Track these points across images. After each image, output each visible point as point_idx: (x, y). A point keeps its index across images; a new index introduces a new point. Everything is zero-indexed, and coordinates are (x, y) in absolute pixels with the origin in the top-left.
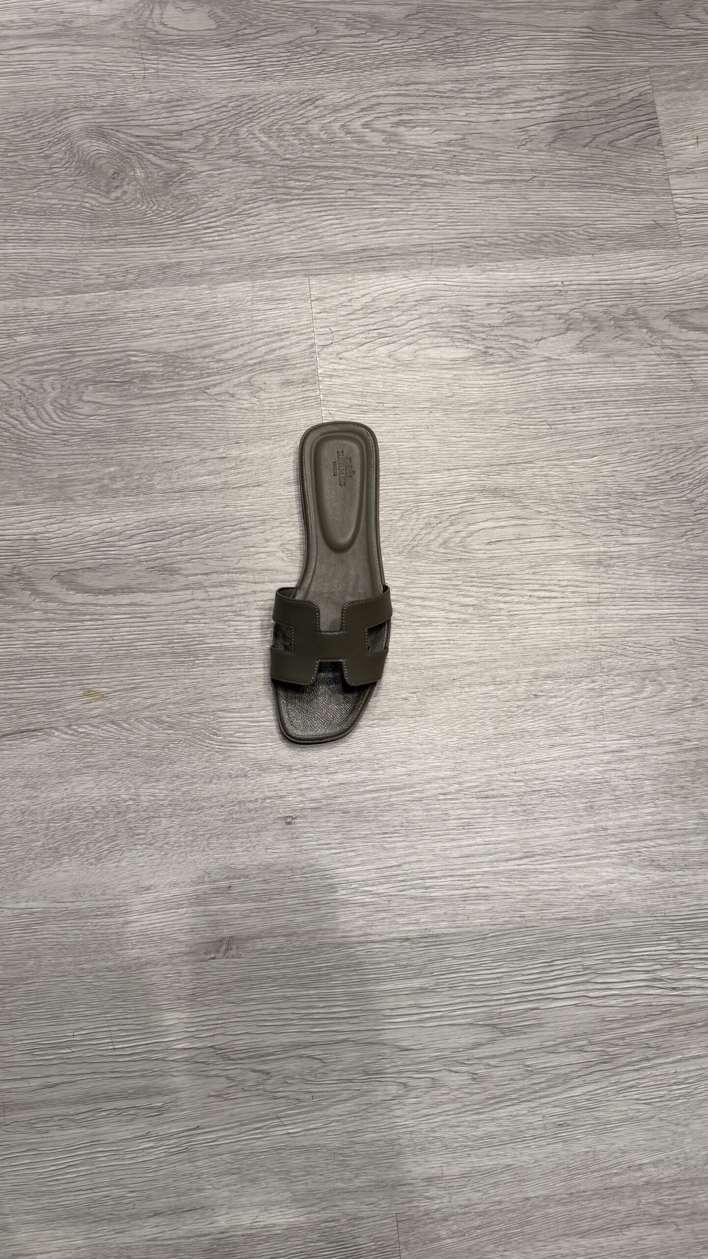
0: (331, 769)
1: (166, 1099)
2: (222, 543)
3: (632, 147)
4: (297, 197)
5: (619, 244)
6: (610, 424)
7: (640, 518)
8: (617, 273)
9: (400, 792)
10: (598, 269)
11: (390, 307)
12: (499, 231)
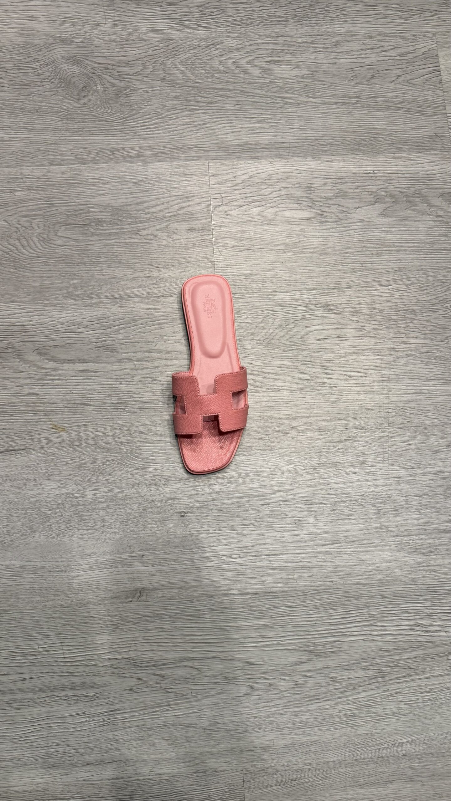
0: (211, 482)
1: (97, 691)
2: (145, 332)
3: (422, 84)
4: (202, 108)
5: (411, 148)
6: (401, 265)
7: (418, 327)
8: (409, 166)
9: (255, 498)
10: (397, 163)
11: (261, 182)
12: (333, 136)
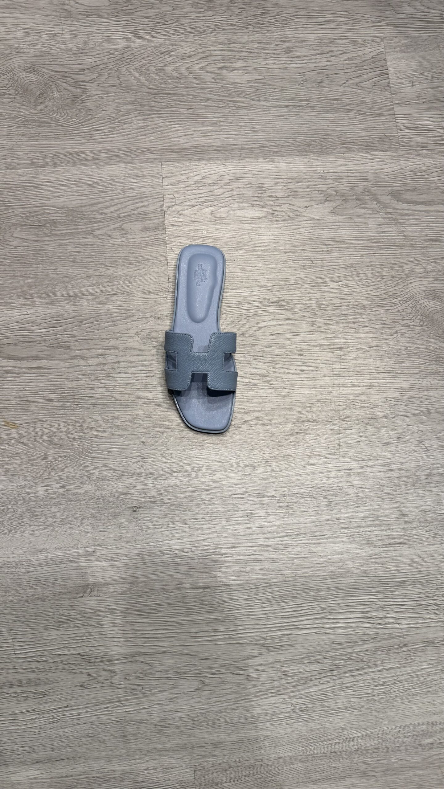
0: (164, 477)
1: (48, 687)
2: (99, 329)
3: (371, 87)
4: (156, 113)
5: (360, 148)
6: (351, 261)
8: (359, 166)
9: (207, 492)
10: (347, 163)
11: (213, 183)
12: (285, 137)
